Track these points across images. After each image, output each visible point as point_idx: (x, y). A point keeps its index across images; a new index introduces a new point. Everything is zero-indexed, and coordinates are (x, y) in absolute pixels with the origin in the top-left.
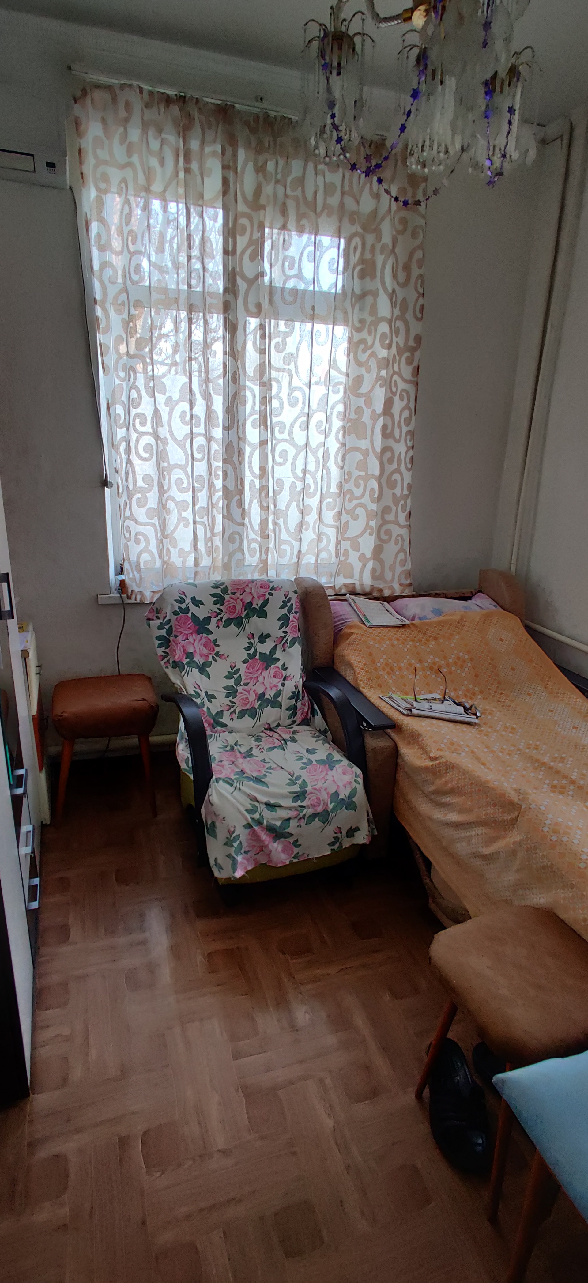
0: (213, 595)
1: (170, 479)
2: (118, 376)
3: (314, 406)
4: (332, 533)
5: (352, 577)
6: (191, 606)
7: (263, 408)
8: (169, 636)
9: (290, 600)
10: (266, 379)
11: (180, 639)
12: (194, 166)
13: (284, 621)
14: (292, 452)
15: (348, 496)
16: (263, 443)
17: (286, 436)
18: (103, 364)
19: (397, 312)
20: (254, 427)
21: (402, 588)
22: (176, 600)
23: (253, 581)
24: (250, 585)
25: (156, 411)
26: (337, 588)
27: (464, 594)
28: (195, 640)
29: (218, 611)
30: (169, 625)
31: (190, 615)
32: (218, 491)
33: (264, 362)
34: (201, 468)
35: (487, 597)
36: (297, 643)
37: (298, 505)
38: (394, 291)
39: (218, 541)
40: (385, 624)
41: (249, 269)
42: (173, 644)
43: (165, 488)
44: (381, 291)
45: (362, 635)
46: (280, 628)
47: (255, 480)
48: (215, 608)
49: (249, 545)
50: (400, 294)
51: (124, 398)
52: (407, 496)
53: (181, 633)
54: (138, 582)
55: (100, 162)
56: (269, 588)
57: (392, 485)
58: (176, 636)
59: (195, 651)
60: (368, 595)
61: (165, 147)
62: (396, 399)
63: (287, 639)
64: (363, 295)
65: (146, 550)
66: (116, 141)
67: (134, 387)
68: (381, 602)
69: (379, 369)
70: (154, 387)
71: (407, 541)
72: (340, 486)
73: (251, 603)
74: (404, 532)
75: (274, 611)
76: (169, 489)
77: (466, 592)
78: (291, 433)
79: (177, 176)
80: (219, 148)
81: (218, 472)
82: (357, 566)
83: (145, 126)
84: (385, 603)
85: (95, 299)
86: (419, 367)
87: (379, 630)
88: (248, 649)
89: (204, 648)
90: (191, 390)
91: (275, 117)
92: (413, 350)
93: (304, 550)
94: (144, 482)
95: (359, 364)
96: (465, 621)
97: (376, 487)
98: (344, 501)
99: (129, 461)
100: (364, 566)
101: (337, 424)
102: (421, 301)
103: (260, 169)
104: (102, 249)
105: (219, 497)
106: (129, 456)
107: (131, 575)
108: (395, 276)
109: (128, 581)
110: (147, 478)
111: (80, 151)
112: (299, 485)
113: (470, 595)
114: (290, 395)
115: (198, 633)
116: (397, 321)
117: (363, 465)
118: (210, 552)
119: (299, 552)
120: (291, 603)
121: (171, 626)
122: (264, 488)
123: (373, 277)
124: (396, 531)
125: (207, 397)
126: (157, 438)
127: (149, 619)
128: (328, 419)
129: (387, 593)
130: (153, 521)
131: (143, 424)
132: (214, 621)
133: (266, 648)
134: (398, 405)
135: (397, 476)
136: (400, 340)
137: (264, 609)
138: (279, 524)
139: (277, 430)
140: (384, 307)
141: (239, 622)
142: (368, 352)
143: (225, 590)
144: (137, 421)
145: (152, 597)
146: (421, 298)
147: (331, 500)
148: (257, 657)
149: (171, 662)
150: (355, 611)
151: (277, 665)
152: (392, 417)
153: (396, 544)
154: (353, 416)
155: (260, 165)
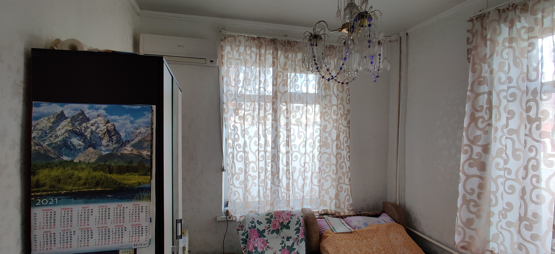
0: (266, 219)
1: (249, 167)
2: (231, 129)
3: (308, 137)
4: (317, 188)
5: (326, 206)
6: (257, 225)
7: (287, 139)
8: (247, 239)
9: (300, 220)
10: (288, 128)
11: (251, 240)
12: (262, 58)
13: (298, 230)
14: (299, 156)
15: (323, 172)
16: (287, 152)
17: (297, 150)
18: (225, 125)
19: (339, 102)
20: (284, 146)
21: (349, 211)
22: (250, 222)
23: (283, 212)
24: (282, 214)
25: (245, 142)
26: (320, 212)
27: (376, 213)
28: (258, 241)
29: (269, 227)
30: (247, 233)
31: (256, 229)
32: (269, 172)
33: (288, 122)
34: (262, 164)
35: (387, 215)
36: (303, 241)
37: (302, 177)
38: (338, 95)
39: (268, 192)
40: (342, 232)
41: (282, 89)
42: (249, 242)
43: (247, 171)
44: (333, 96)
45: (333, 237)
46: (296, 234)
47: (284, 167)
48: (267, 225)
49: (282, 194)
50: (340, 95)
51: (232, 137)
52: (348, 172)
53: (252, 237)
54: (234, 212)
55: (228, 59)
56: (290, 215)
57: (342, 168)
58: (250, 239)
59: (258, 246)
60: (334, 215)
61: (252, 53)
62: (341, 134)
63: (299, 239)
64: (326, 96)
65: (238, 198)
66: (235, 52)
67: (237, 134)
68: (340, 219)
69: (334, 123)
70: (244, 134)
71: (349, 191)
72: (320, 169)
73: (283, 223)
74: (348, 187)
75: (293, 226)
76: (248, 171)
77: (378, 212)
78: (299, 149)
79: (256, 62)
80: (271, 51)
81: (269, 164)
82: (328, 202)
83: (245, 47)
84: (342, 219)
85: (224, 102)
86: (349, 121)
87: (340, 235)
88: (281, 244)
89: (262, 244)
90: (259, 134)
91: (292, 41)
92: (347, 115)
93: (305, 195)
94: (239, 170)
95: (325, 120)
96: (379, 230)
97: (335, 168)
98: (322, 174)
99: (233, 162)
100: (331, 202)
101: (317, 144)
102: (349, 97)
103: (287, 57)
104: (227, 85)
105: (270, 173)
106: (233, 160)
107: (231, 209)
108: (338, 89)
109: (229, 211)
110: (240, 169)
111: (222, 55)
112: (303, 169)
113: (379, 214)
114: (298, 134)
115: (260, 237)
116: (340, 105)
117: (329, 159)
118: (265, 197)
119: (303, 197)
120: (300, 222)
121: (248, 234)
122: (288, 170)
123: (329, 90)
124: (345, 187)
125: (265, 136)
126: (245, 152)
127: (238, 230)
128: (314, 142)
129: (342, 214)
130: (242, 186)
131: (239, 148)
132: (266, 231)
133: (289, 244)
134: (342, 136)
135: (343, 164)
136: (341, 112)
137: (289, 225)
138: (294, 185)
139: (293, 147)
140: (334, 101)
141: (278, 232)
142: (329, 116)
143: (271, 217)
144: (237, 147)
145: (240, 219)
146: (349, 96)
147: (316, 175)
148: (286, 248)
149: (247, 251)
150: (328, 224)
151: (294, 252)
152: (340, 141)
153: (345, 192)
154: (324, 140)
155: (286, 56)
